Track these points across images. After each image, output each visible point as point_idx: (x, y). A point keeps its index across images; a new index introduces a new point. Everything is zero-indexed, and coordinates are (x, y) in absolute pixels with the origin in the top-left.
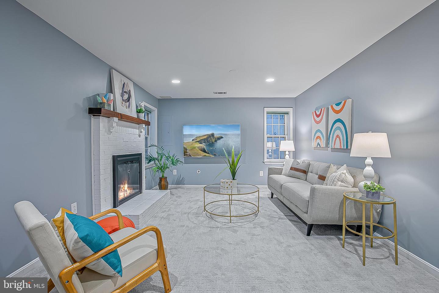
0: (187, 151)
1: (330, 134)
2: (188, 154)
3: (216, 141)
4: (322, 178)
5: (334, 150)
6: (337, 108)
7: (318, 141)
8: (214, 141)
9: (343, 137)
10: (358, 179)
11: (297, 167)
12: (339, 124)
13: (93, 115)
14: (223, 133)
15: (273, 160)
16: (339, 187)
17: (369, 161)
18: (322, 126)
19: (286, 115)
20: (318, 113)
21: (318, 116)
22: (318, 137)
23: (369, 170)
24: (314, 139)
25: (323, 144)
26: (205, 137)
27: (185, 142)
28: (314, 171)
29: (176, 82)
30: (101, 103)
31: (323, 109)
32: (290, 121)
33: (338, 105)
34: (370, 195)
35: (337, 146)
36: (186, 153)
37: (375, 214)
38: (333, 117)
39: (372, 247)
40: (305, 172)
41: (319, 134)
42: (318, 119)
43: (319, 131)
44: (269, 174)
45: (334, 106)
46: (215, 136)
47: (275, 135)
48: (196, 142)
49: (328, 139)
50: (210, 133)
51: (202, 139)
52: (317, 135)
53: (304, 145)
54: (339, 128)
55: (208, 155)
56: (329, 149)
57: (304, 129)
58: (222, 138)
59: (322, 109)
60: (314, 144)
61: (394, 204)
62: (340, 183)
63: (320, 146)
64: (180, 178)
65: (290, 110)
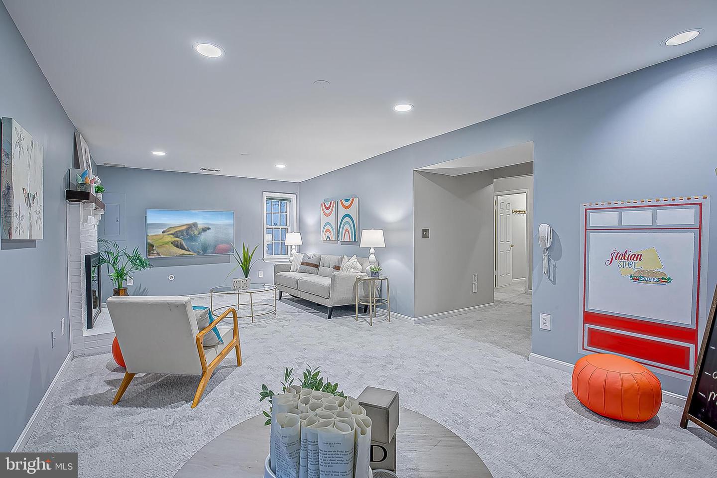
0: (154, 248)
1: (340, 228)
2: (155, 252)
3: (199, 233)
4: (337, 268)
5: (343, 243)
6: (347, 204)
7: (328, 234)
8: (196, 233)
9: (351, 231)
10: (365, 266)
11: (309, 262)
12: (347, 219)
13: (69, 200)
14: (210, 222)
15: (274, 256)
16: (352, 272)
17: (372, 250)
18: (332, 219)
19: (288, 202)
20: (327, 206)
21: (327, 208)
22: (328, 230)
23: (372, 257)
24: (323, 232)
25: (333, 237)
26: (184, 228)
27: (150, 235)
28: (326, 264)
29: (159, 153)
30: (82, 184)
31: (333, 202)
32: (293, 209)
33: (347, 200)
34: (373, 275)
35: (347, 239)
36: (152, 252)
37: (377, 292)
38: (342, 212)
39: (375, 317)
40: (317, 266)
41: (328, 227)
42: (328, 212)
43: (328, 223)
44: (276, 273)
45: (343, 201)
46: (198, 225)
47: (276, 225)
48: (168, 235)
49: (338, 232)
50: (190, 221)
51: (179, 231)
52: (326, 228)
53: (312, 238)
54: (347, 223)
55: (188, 253)
56: (339, 242)
57: (311, 220)
58: (209, 229)
59: (331, 202)
60: (323, 237)
61: (387, 279)
62: (353, 269)
63: (330, 239)
64: (140, 289)
65: (293, 197)
